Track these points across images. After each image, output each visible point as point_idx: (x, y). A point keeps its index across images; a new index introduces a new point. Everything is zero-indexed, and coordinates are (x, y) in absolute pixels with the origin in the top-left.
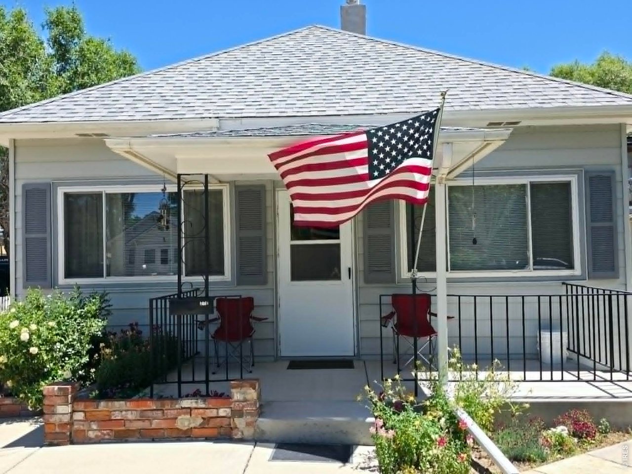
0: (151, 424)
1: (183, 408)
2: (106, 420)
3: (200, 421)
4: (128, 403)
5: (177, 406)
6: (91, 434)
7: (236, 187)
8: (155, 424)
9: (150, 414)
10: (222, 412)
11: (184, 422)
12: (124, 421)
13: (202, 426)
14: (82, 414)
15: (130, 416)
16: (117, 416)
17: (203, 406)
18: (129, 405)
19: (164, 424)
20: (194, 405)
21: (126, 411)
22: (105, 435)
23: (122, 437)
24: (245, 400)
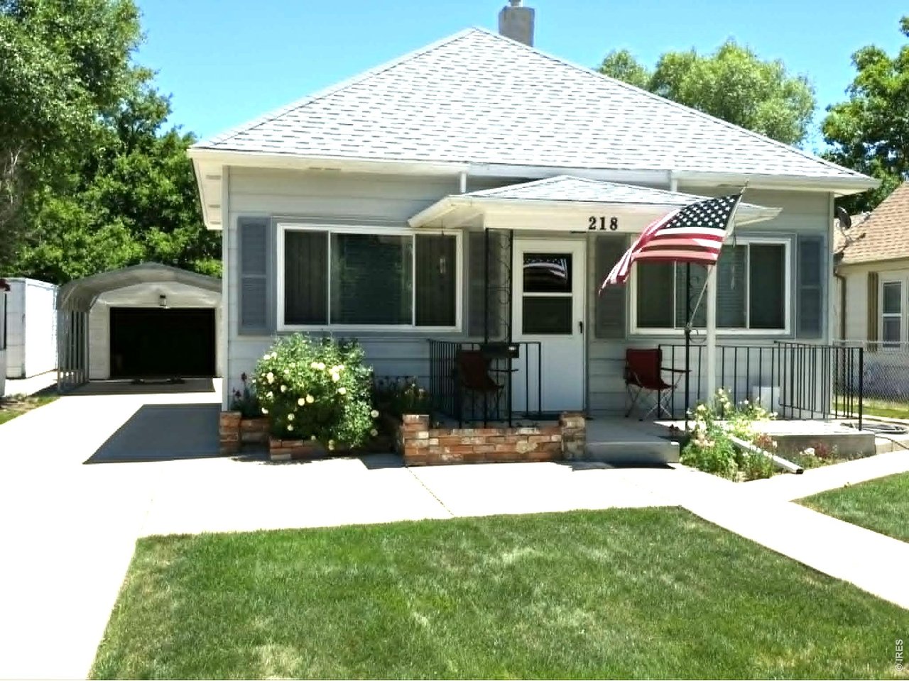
0: (495, 448)
1: (522, 435)
2: (456, 446)
3: (535, 446)
4: (476, 431)
5: (517, 433)
6: (445, 457)
7: (471, 233)
8: (499, 448)
9: (494, 439)
10: (554, 438)
11: (522, 446)
12: (473, 446)
13: (537, 450)
14: (437, 440)
15: (478, 442)
16: (467, 441)
17: (538, 433)
18: (477, 432)
19: (506, 449)
20: (531, 432)
21: (474, 437)
22: (455, 458)
23: (470, 459)
24: (576, 427)
